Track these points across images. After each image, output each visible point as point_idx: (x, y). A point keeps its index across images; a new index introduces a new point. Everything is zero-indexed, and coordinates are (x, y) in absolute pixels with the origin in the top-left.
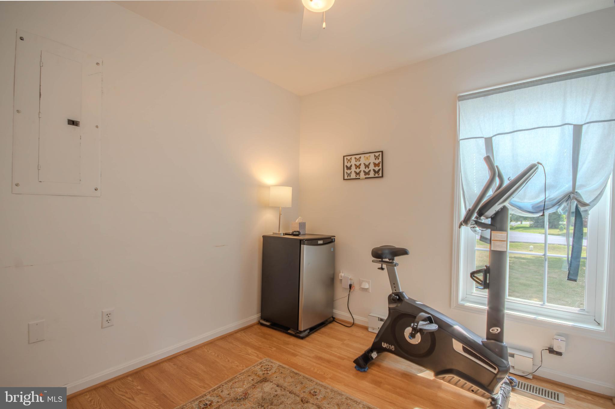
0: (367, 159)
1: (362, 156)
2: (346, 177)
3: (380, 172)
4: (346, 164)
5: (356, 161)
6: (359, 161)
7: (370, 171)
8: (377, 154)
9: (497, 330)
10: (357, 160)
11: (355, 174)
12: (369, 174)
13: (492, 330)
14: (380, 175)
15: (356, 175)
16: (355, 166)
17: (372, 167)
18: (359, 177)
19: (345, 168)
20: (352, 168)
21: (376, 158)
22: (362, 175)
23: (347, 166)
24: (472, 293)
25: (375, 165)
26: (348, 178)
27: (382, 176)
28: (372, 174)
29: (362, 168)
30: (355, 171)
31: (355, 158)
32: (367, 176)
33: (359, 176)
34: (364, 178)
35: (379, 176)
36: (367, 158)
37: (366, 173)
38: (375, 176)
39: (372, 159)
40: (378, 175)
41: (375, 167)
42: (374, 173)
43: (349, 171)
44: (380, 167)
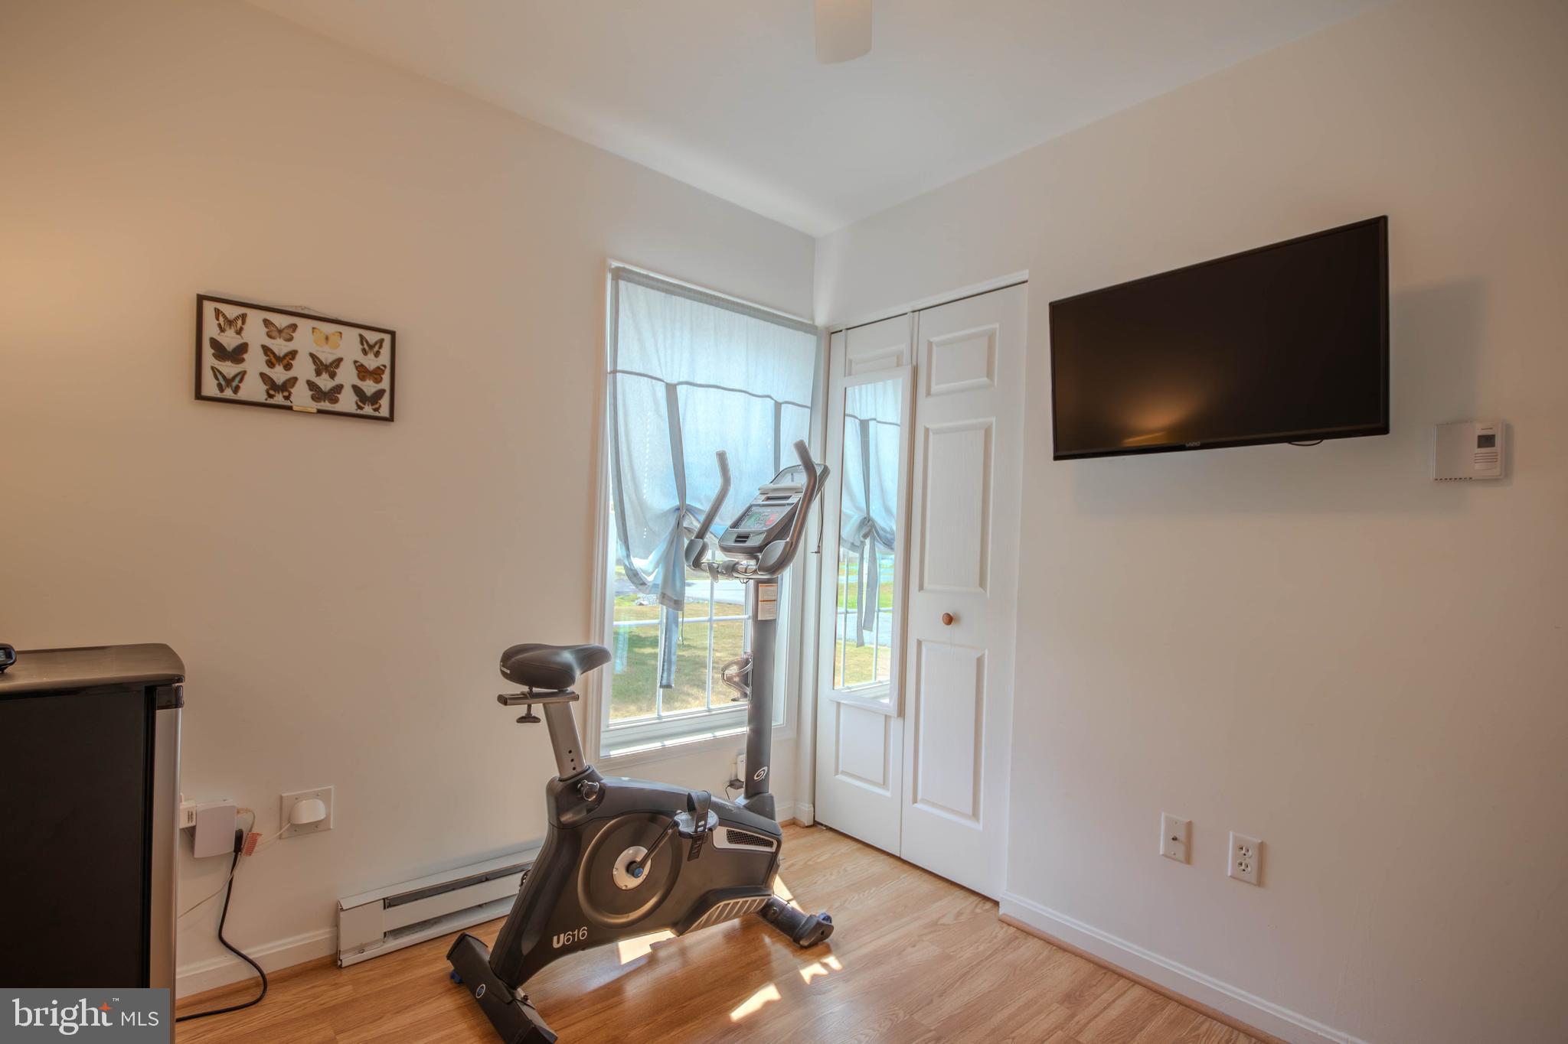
0: (327, 343)
1: (304, 325)
2: (210, 387)
3: (385, 402)
4: (211, 329)
5: (269, 336)
6: (290, 339)
7: (339, 388)
8: (372, 337)
9: (764, 770)
10: (275, 334)
11: (265, 387)
12: (335, 401)
13: (757, 777)
14: (384, 412)
15: (272, 392)
16: (266, 354)
17: (347, 376)
18: (287, 403)
19: (208, 351)
20: (245, 356)
21: (366, 346)
22: (301, 396)
23: (215, 344)
24: (608, 727)
25: (362, 371)
26: (219, 395)
27: (391, 419)
28: (347, 401)
29: (303, 369)
30: (263, 375)
31: (266, 322)
32: (326, 405)
33: (287, 398)
34: (315, 411)
35: (376, 414)
36: (327, 338)
37: (318, 394)
38: (359, 412)
39: (348, 347)
40: (376, 410)
41: (362, 378)
42: (355, 398)
43: (229, 369)
44: (385, 384)
